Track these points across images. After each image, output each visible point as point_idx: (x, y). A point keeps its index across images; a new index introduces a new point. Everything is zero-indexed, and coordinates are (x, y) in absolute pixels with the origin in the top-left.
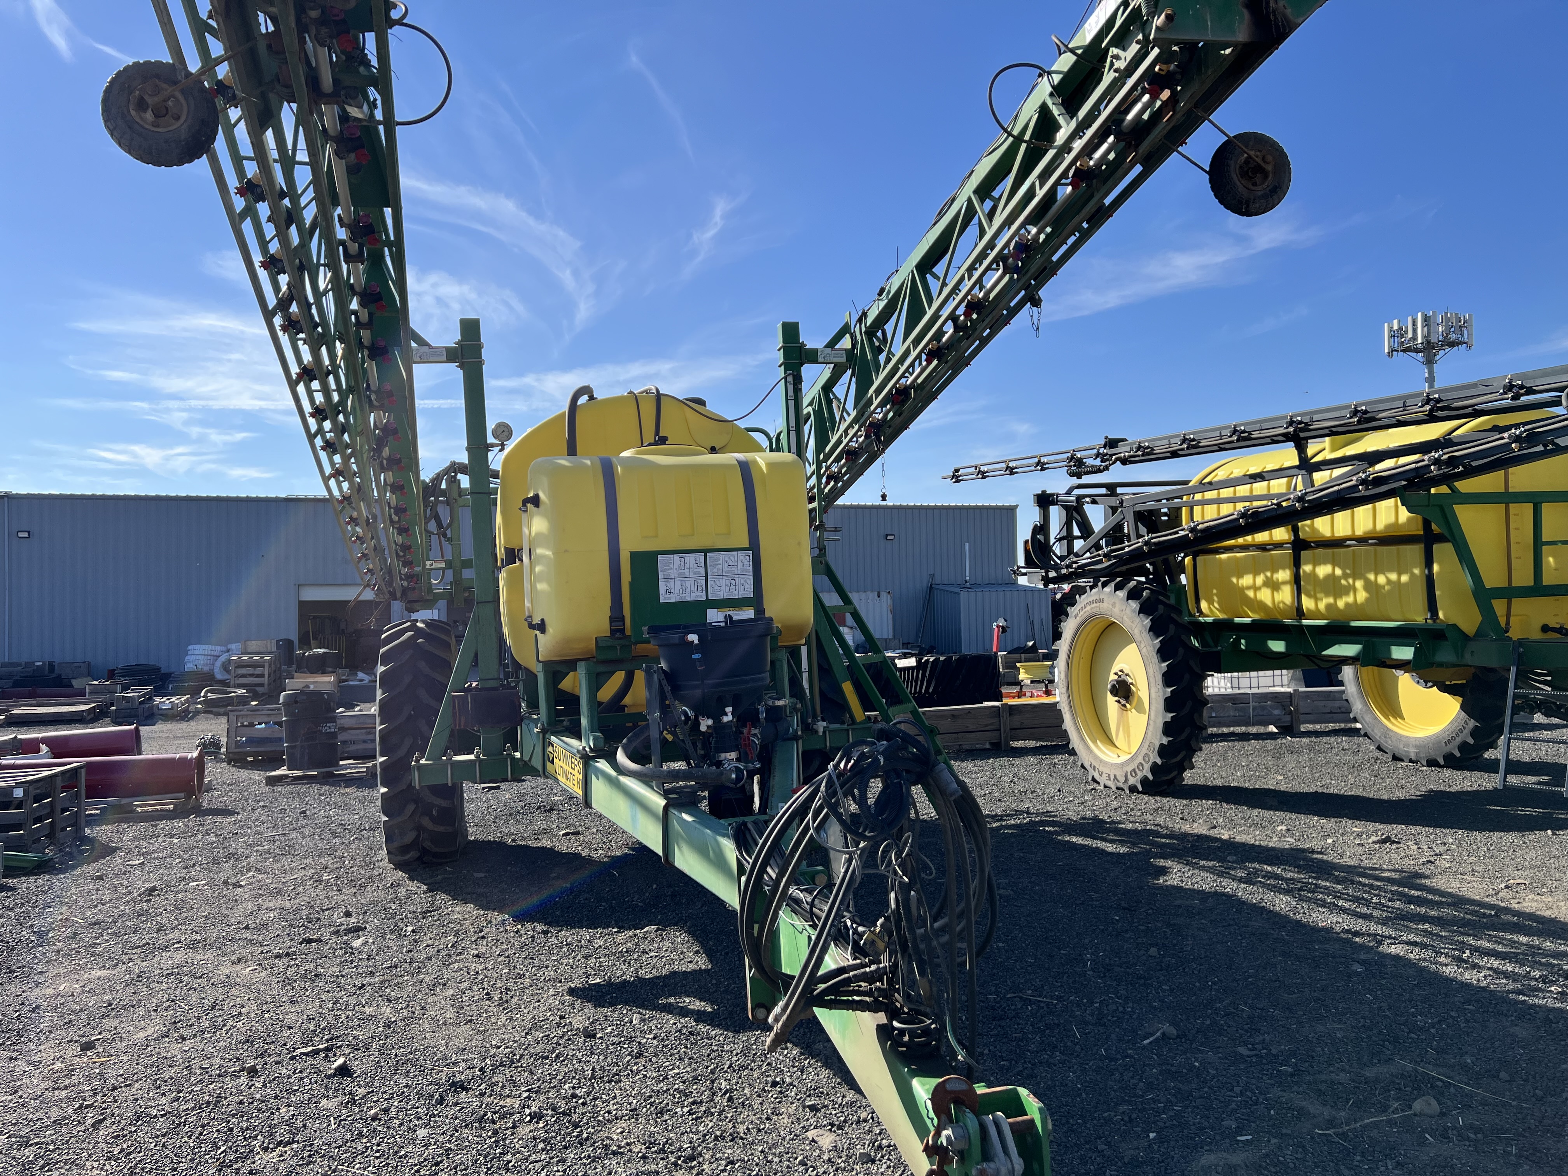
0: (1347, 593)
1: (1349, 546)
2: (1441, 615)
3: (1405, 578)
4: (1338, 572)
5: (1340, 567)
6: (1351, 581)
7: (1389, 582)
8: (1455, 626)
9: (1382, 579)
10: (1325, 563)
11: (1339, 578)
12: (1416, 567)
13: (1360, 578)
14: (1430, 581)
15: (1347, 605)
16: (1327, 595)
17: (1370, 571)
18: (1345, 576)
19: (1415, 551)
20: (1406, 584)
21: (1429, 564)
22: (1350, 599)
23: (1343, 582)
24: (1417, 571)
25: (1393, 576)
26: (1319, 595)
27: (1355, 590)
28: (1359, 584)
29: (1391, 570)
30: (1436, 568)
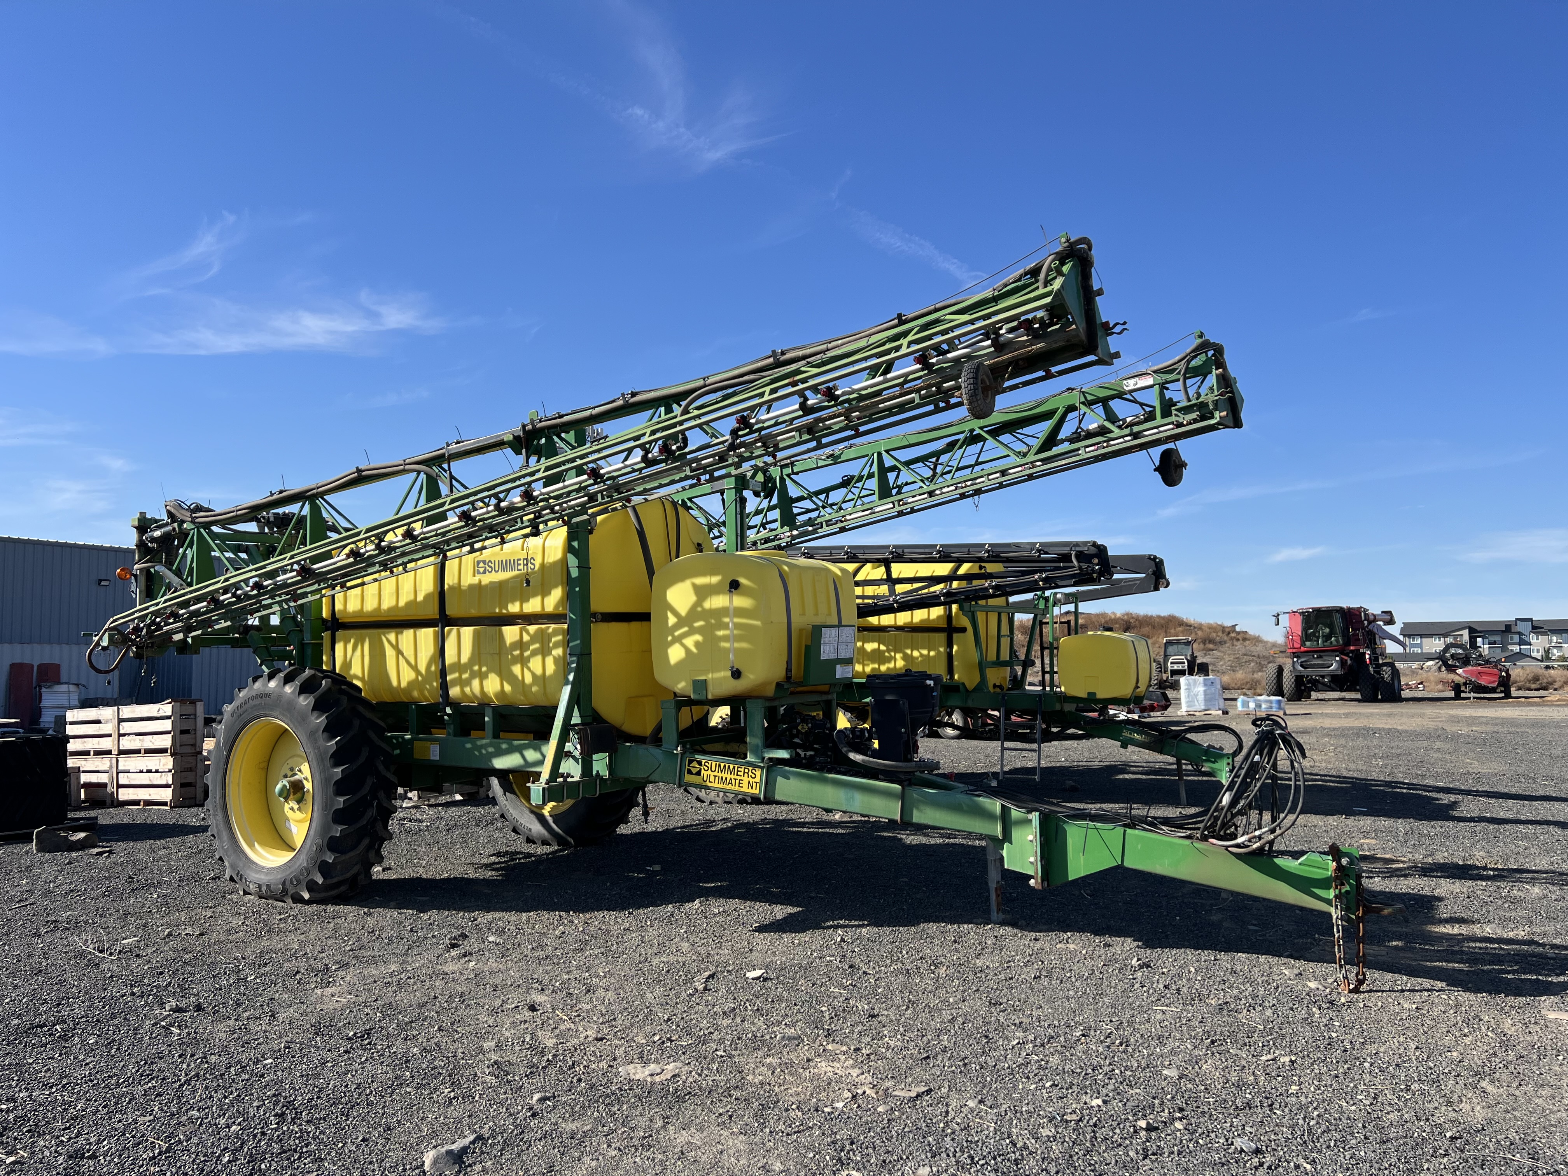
0: (889, 662)
1: (889, 631)
2: (956, 677)
3: (932, 653)
4: (883, 648)
5: (884, 645)
6: (893, 654)
7: (921, 655)
8: (963, 684)
9: (916, 654)
10: (873, 641)
11: (884, 652)
12: (941, 647)
13: (899, 652)
14: (950, 657)
15: (888, 669)
16: (873, 662)
17: (907, 648)
18: (888, 651)
19: (942, 637)
20: (934, 657)
21: (950, 645)
22: (892, 665)
23: (887, 654)
24: (942, 649)
25: (925, 652)
26: (866, 662)
27: (895, 660)
28: (898, 656)
29: (924, 648)
30: (955, 648)
